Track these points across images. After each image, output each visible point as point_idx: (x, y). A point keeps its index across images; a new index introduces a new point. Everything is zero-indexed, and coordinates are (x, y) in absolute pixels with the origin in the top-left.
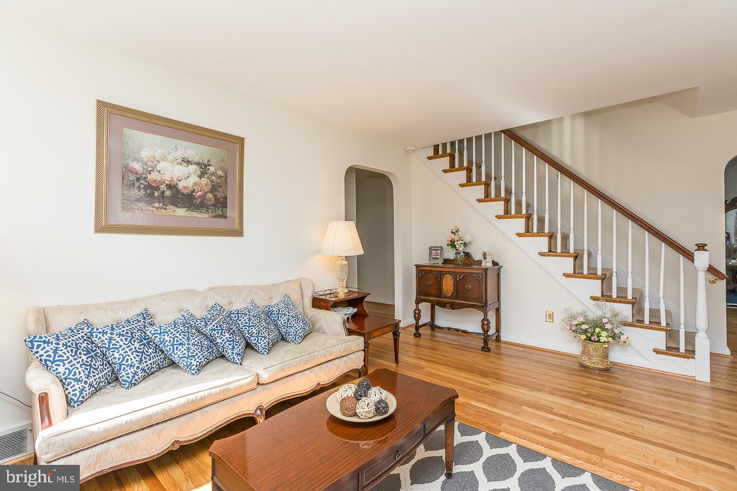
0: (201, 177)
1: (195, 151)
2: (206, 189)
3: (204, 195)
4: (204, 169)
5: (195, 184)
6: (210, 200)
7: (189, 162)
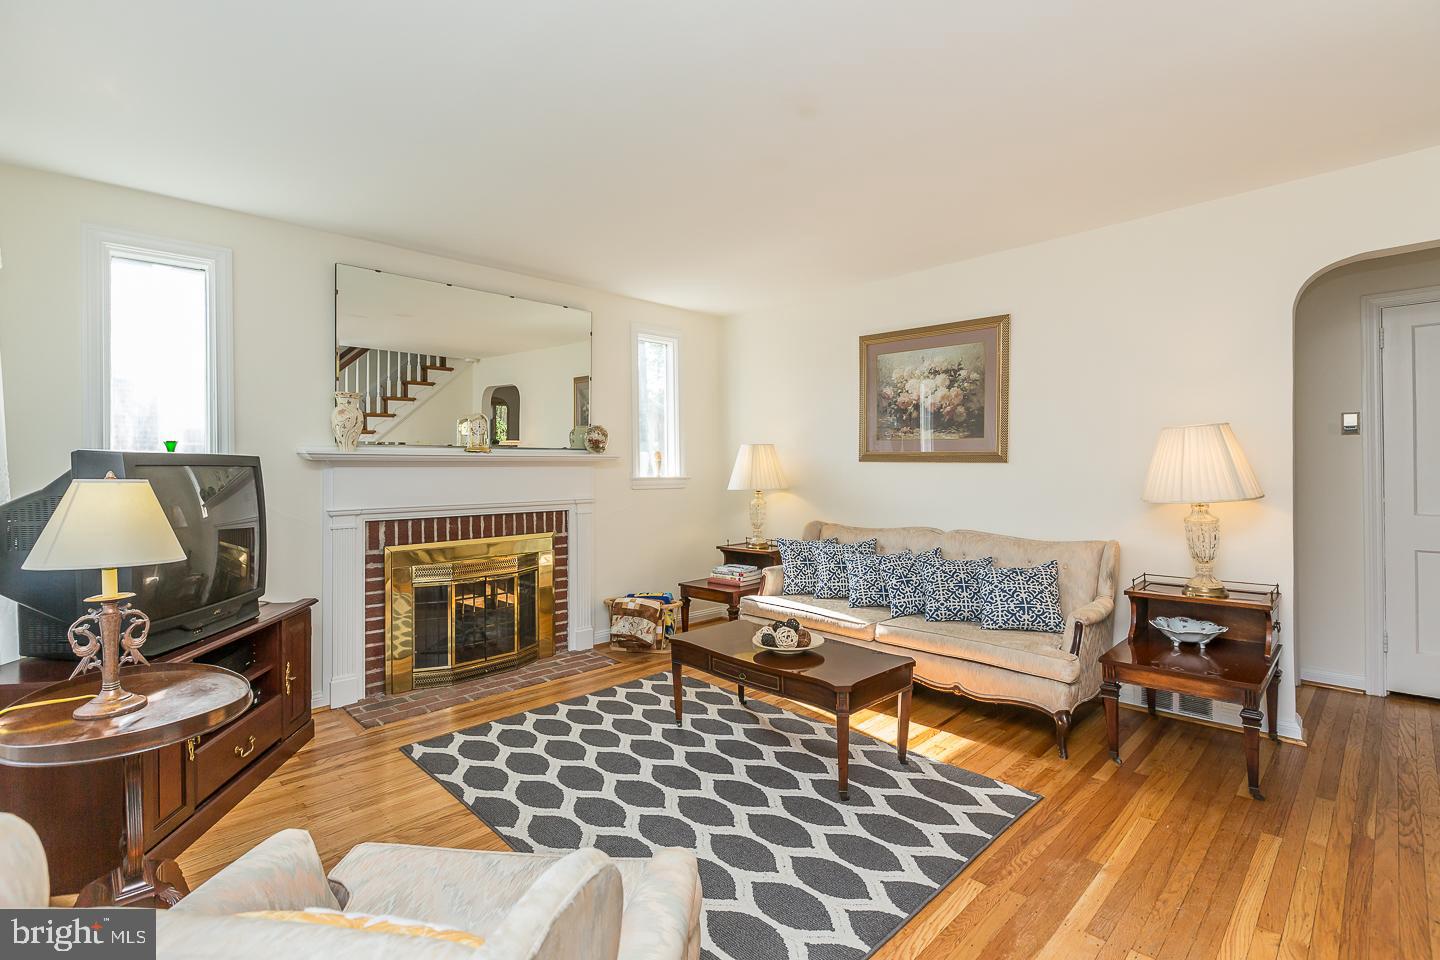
0: (949, 387)
1: (941, 356)
2: (956, 402)
3: (953, 410)
4: (952, 374)
5: (943, 398)
6: (961, 414)
7: (935, 373)
